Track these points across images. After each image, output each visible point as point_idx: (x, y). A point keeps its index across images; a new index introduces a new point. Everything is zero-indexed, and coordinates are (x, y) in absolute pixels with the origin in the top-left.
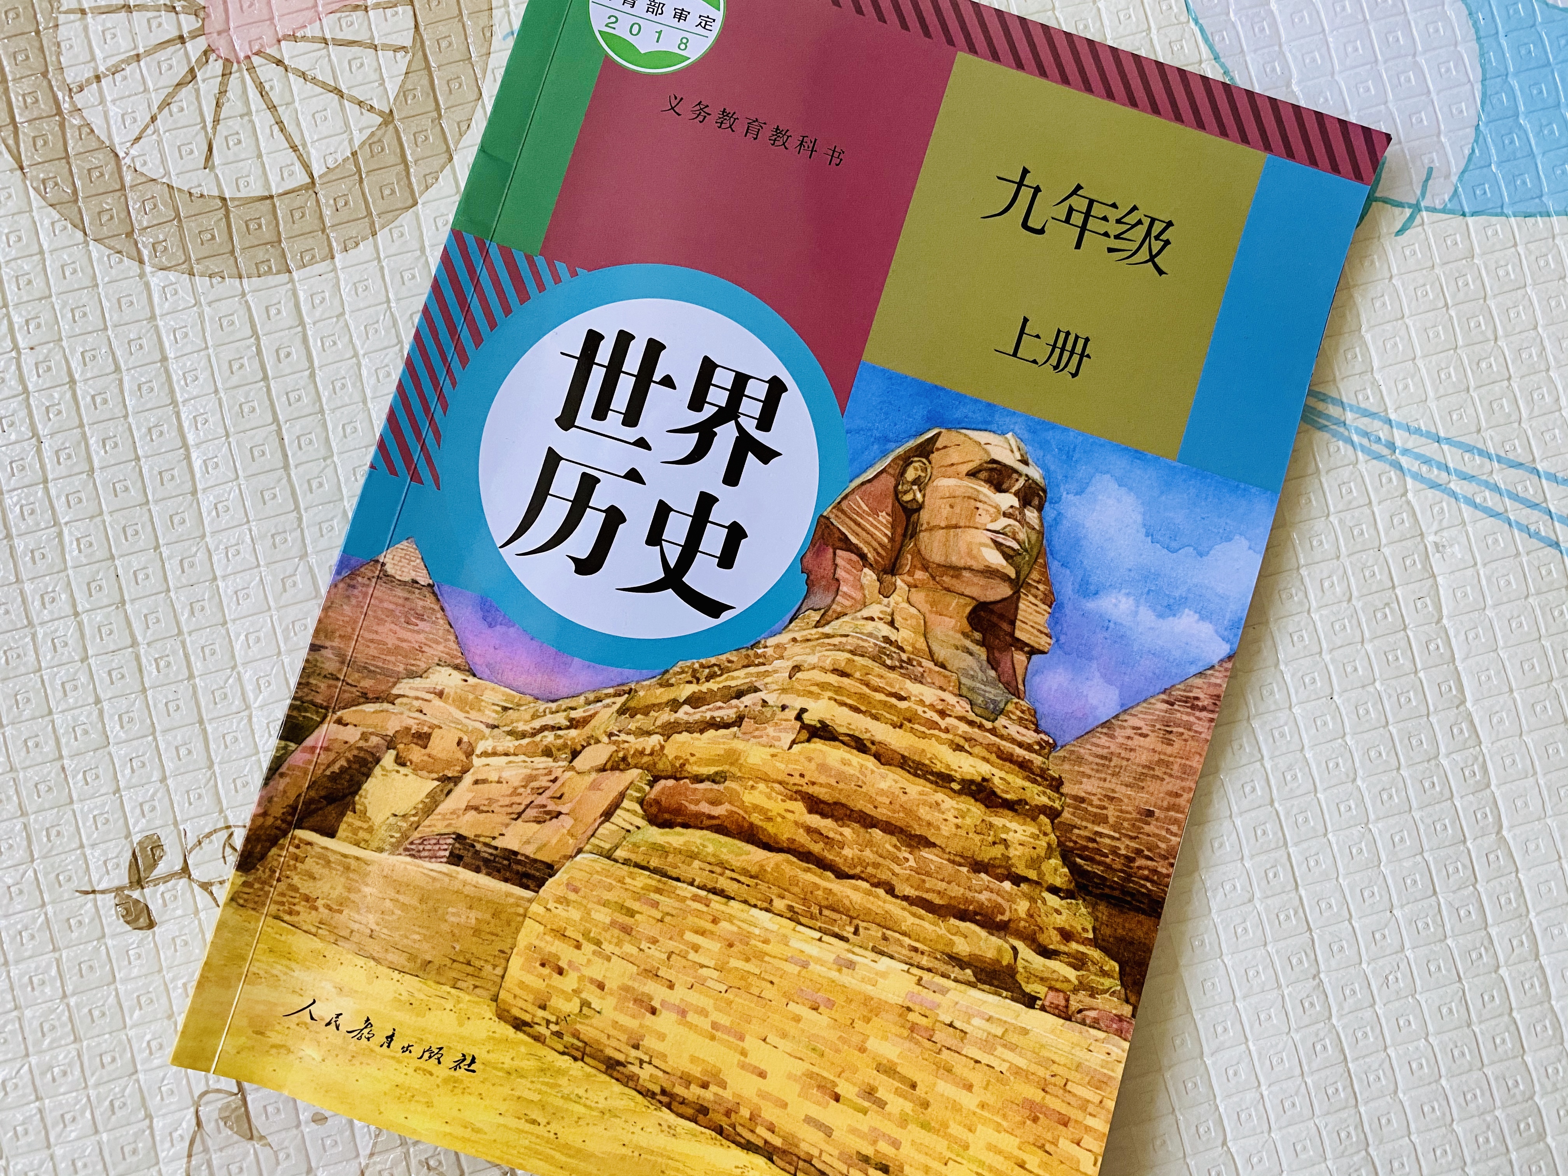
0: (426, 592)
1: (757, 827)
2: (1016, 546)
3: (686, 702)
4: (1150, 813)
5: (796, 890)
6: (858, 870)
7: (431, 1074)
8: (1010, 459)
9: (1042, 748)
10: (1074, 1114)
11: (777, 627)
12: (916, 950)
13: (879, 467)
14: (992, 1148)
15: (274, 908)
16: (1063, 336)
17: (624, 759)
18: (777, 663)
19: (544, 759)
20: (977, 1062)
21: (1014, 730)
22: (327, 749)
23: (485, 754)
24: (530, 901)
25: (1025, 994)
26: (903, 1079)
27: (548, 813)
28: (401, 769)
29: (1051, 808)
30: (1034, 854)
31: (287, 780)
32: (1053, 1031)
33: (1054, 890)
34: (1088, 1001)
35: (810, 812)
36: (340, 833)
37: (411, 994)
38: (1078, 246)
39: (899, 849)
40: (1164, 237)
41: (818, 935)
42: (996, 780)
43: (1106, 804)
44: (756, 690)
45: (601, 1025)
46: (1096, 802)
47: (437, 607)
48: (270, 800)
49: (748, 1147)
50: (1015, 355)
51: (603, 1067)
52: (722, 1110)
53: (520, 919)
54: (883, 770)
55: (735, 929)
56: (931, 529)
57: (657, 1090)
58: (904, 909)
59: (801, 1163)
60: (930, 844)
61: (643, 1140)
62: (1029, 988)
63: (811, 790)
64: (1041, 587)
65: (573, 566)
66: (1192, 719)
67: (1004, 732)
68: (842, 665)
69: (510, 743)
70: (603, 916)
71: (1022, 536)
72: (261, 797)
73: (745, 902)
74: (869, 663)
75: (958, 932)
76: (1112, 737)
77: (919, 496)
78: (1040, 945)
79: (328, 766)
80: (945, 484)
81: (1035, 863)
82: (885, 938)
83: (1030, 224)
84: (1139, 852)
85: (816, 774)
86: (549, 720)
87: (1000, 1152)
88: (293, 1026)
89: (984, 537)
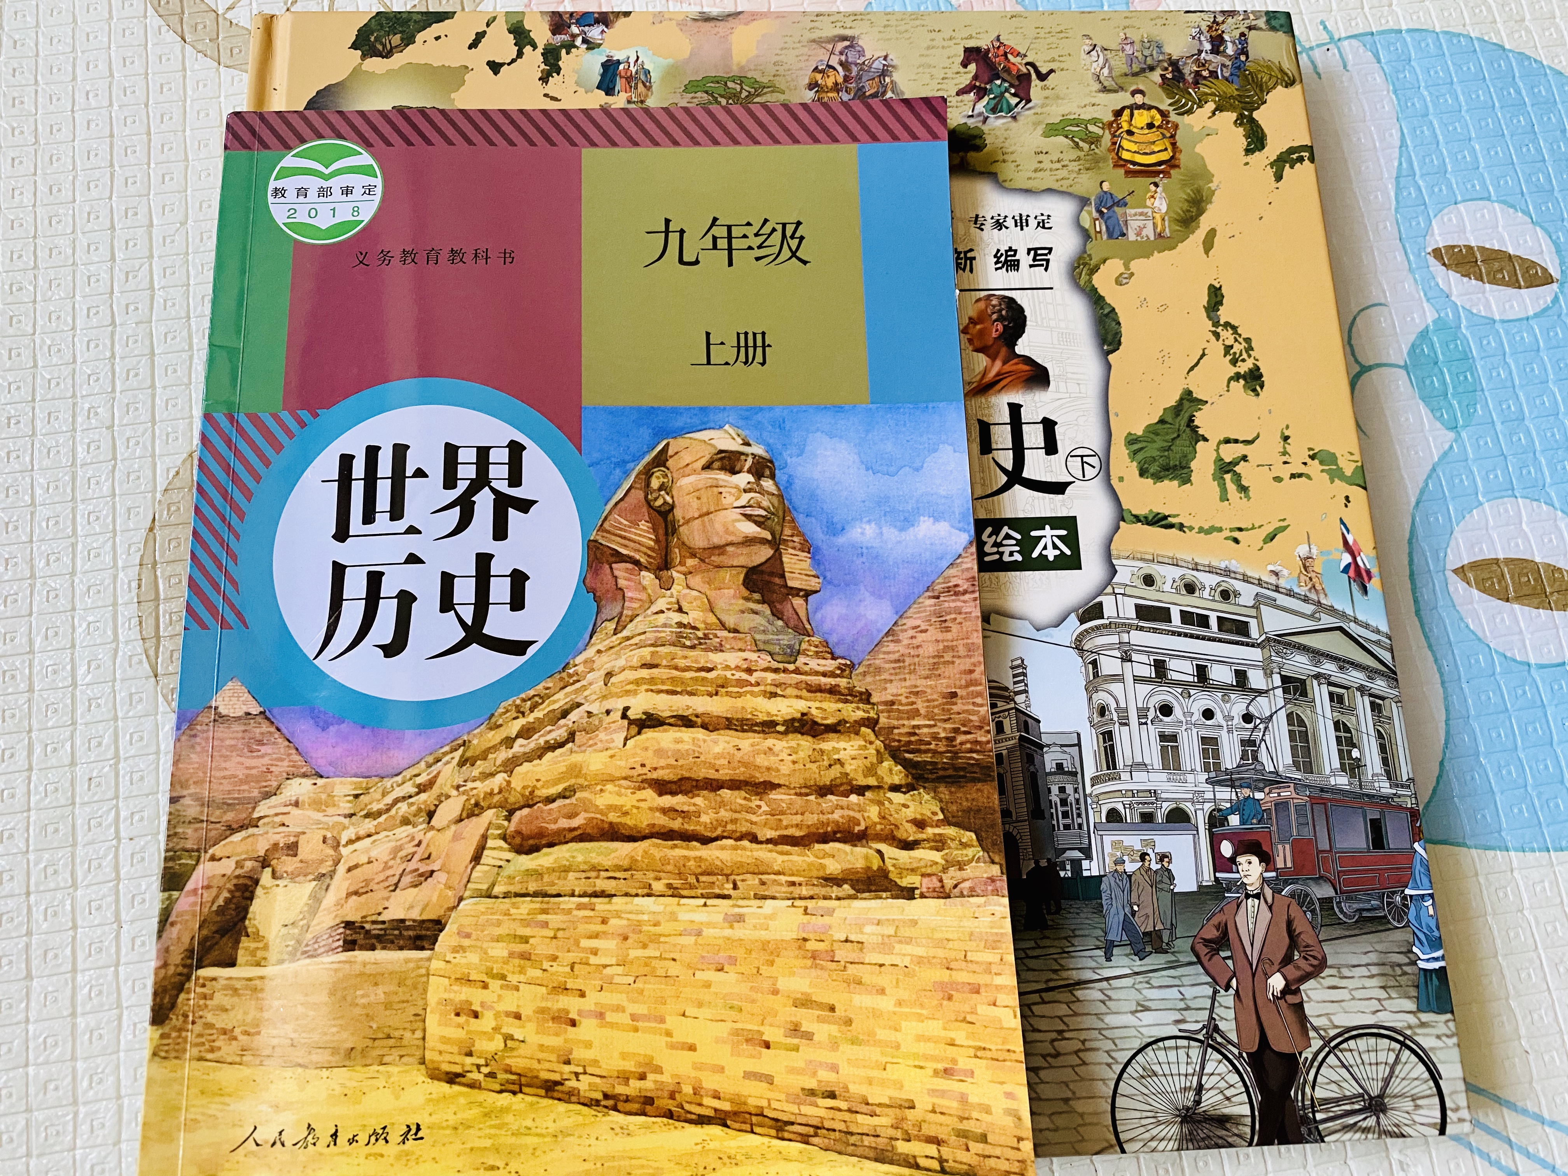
0: (259, 719)
1: (617, 824)
2: (764, 513)
3: (517, 737)
4: (954, 695)
5: (669, 868)
6: (719, 832)
7: (382, 1156)
8: (734, 445)
9: (843, 671)
10: (982, 979)
11: (581, 645)
12: (793, 884)
13: (626, 486)
14: (920, 1038)
15: (195, 1051)
16: (742, 337)
17: (477, 804)
18: (590, 676)
19: (404, 828)
20: (881, 965)
21: (814, 664)
22: (208, 887)
23: (351, 842)
24: (429, 959)
25: (902, 889)
26: (820, 1006)
27: (421, 875)
28: (278, 882)
29: (868, 719)
30: (867, 763)
31: (178, 926)
32: (938, 913)
33: (895, 788)
34: (959, 875)
35: (661, 794)
36: (240, 959)
37: (343, 1085)
38: (730, 264)
39: (750, 800)
40: (797, 235)
41: (702, 901)
42: (814, 711)
43: (913, 699)
44: (579, 705)
45: (528, 1053)
46: (904, 701)
47: (273, 729)
48: (167, 950)
49: (702, 1120)
50: (709, 363)
51: (542, 1092)
52: (666, 1094)
53: (424, 979)
54: (714, 736)
55: (625, 922)
56: (687, 522)
57: (600, 1096)
58: (770, 851)
59: (754, 1119)
60: (774, 786)
61: (601, 1149)
62: (904, 882)
63: (655, 775)
64: (796, 539)
65: (381, 653)
66: (959, 604)
67: (807, 668)
68: (648, 659)
69: (369, 825)
70: (499, 951)
71: (765, 503)
72: (158, 951)
73: (626, 895)
74: (672, 649)
75: (826, 855)
76: (898, 641)
77: (668, 499)
78: (900, 841)
79: (213, 902)
80: (686, 483)
81: (870, 771)
82: (763, 883)
83: (685, 259)
84: (956, 731)
85: (655, 760)
86: (399, 792)
87: (929, 1040)
88: (242, 1159)
89: (735, 514)
